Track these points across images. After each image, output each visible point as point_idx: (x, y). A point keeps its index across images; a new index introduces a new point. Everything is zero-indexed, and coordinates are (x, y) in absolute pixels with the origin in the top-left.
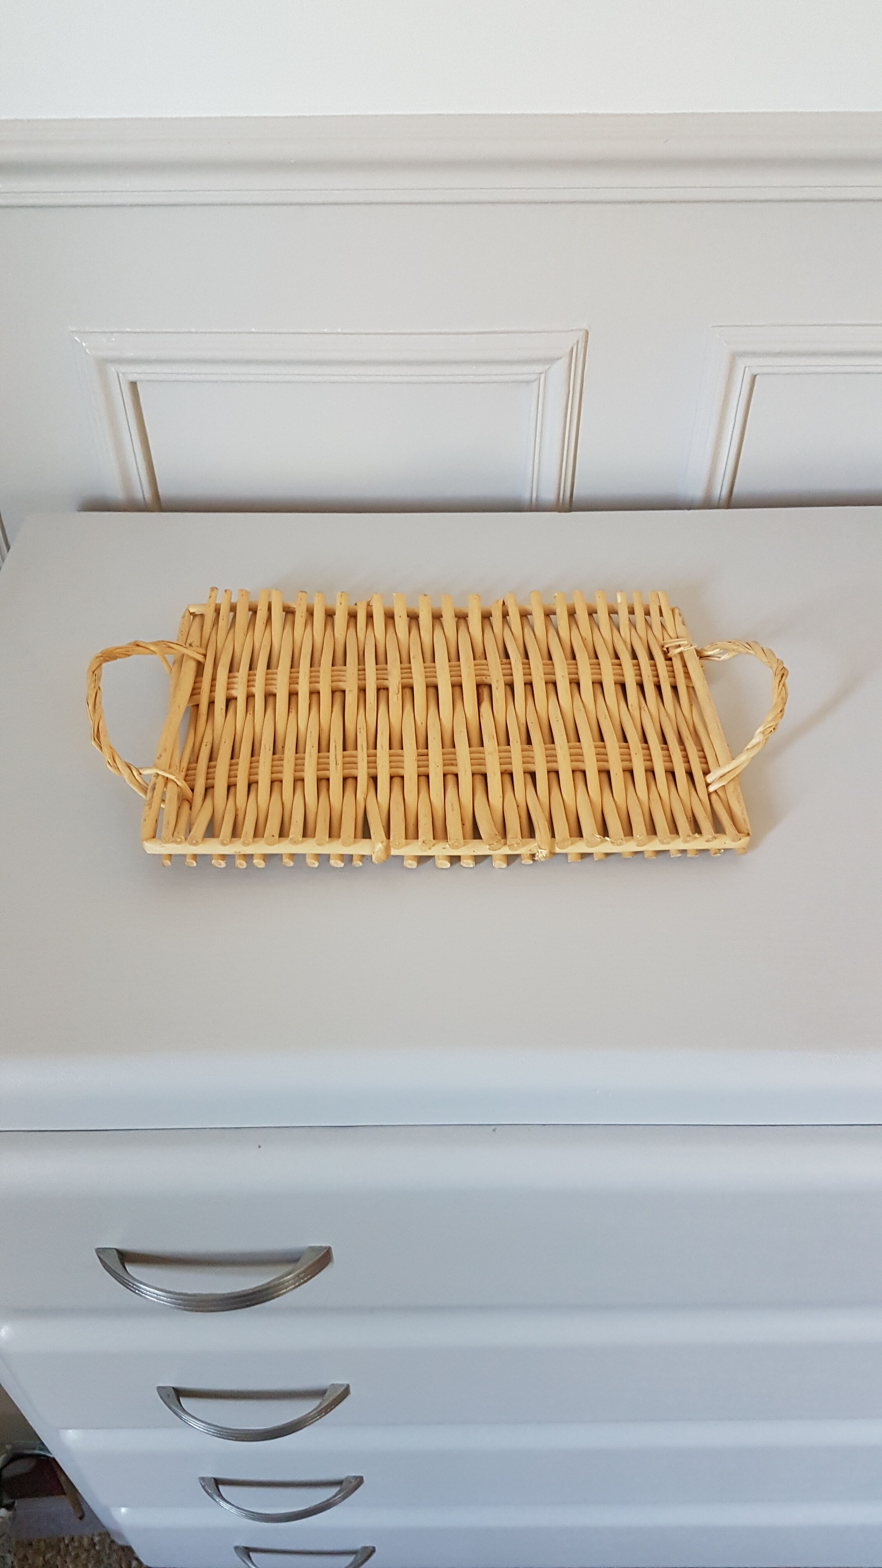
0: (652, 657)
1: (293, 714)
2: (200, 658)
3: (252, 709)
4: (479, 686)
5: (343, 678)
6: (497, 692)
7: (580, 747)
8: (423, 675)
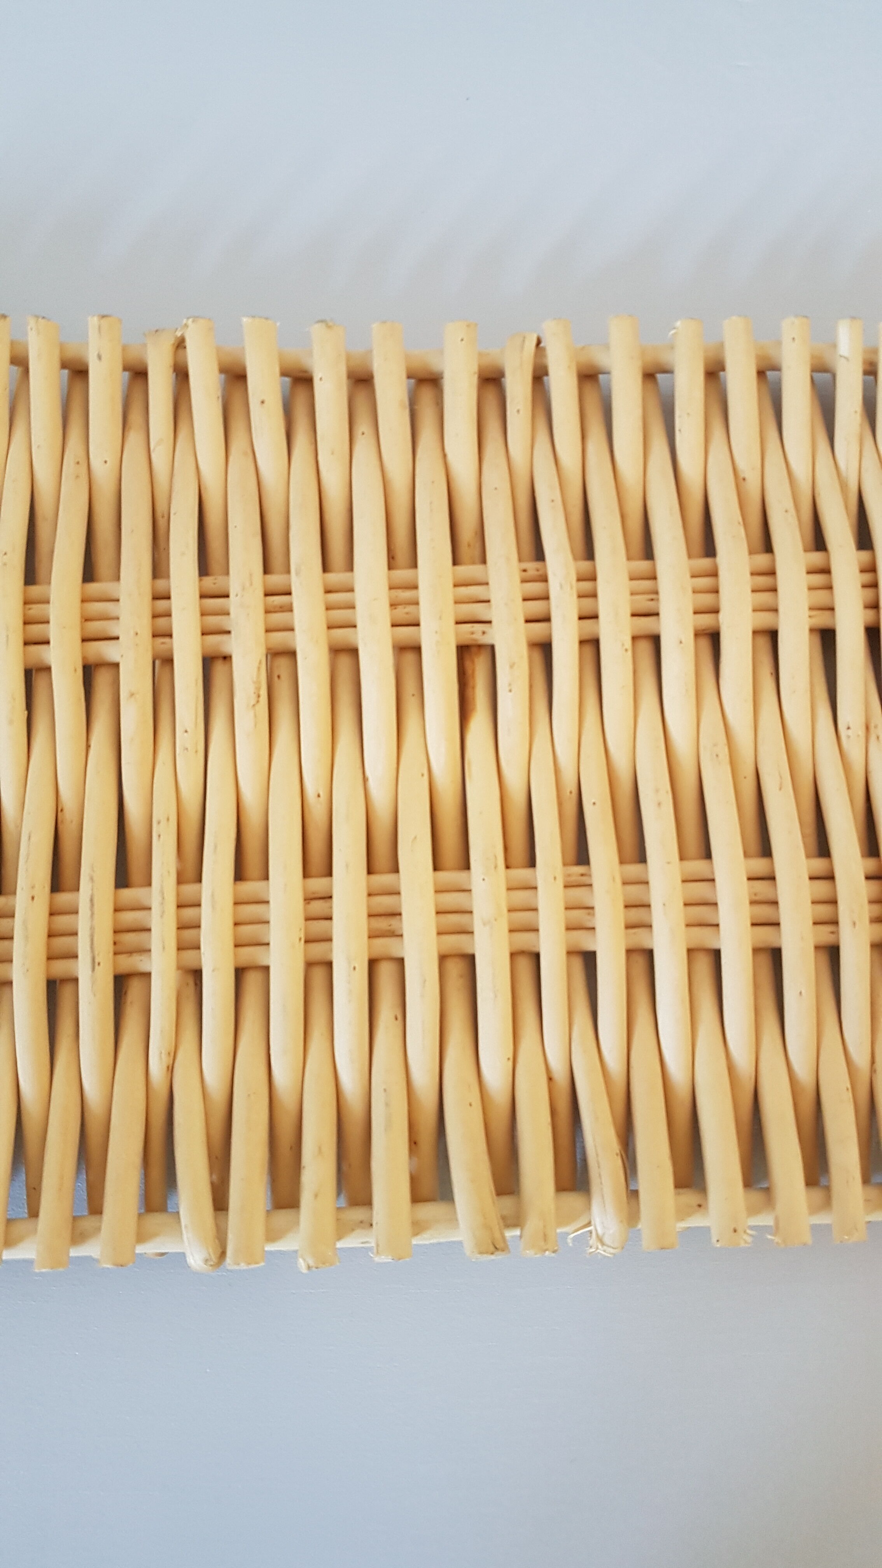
4: (464, 651)
5: (112, 628)
6: (510, 691)
7: (711, 877)
8: (320, 618)
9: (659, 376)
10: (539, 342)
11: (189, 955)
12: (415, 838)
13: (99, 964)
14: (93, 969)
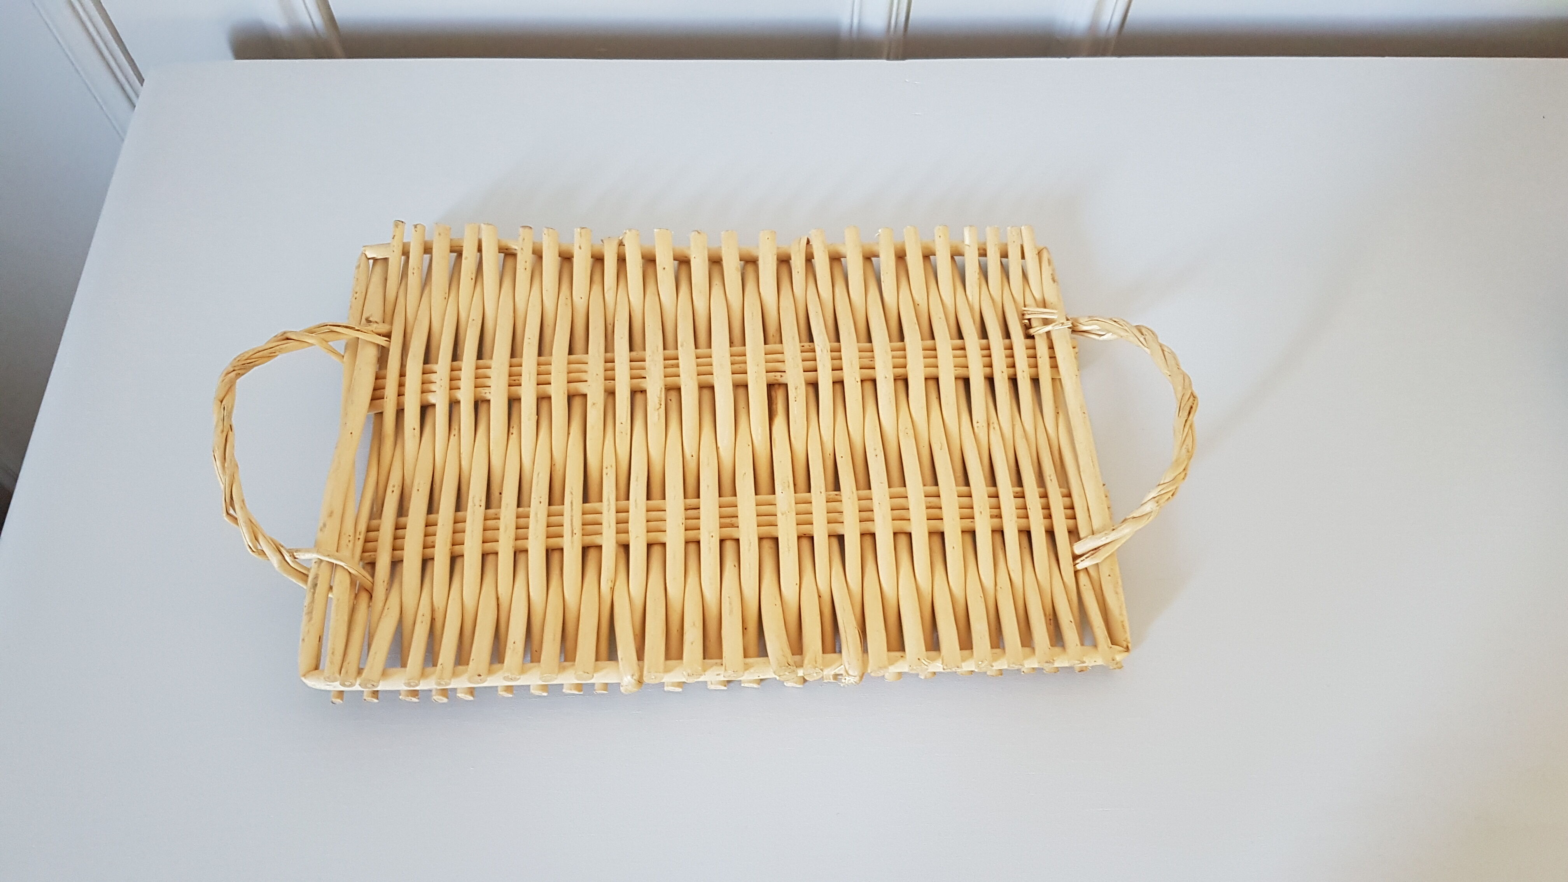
0: (1007, 335)
1: (514, 438)
2: (382, 341)
3: (457, 428)
4: (770, 387)
5: (583, 376)
6: (796, 401)
7: (905, 495)
8: (694, 369)
9: (873, 259)
10: (808, 242)
11: (623, 536)
12: (745, 476)
13: (575, 534)
14: (572, 536)
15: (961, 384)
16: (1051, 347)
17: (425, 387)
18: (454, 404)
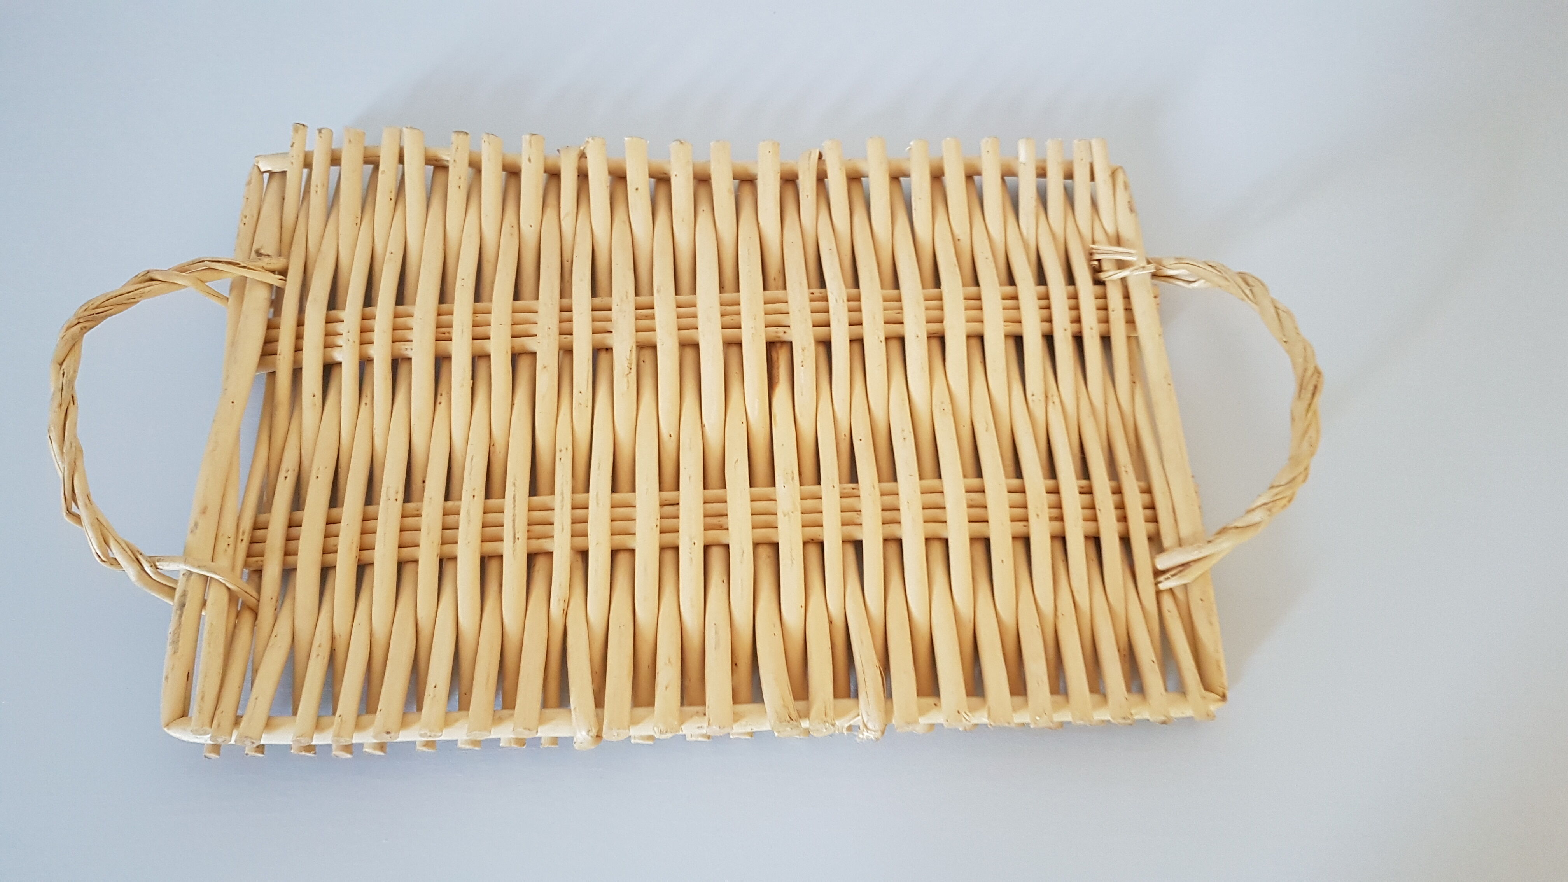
0: (1071, 280)
1: (441, 409)
2: (275, 280)
3: (369, 394)
4: (771, 345)
5: (532, 329)
6: (803, 366)
7: (940, 490)
8: (673, 322)
9: (902, 179)
10: (820, 156)
11: (579, 541)
12: (737, 460)
13: (518, 539)
14: (514, 542)
15: (1011, 343)
16: (1127, 297)
17: (329, 341)
18: (365, 363)
